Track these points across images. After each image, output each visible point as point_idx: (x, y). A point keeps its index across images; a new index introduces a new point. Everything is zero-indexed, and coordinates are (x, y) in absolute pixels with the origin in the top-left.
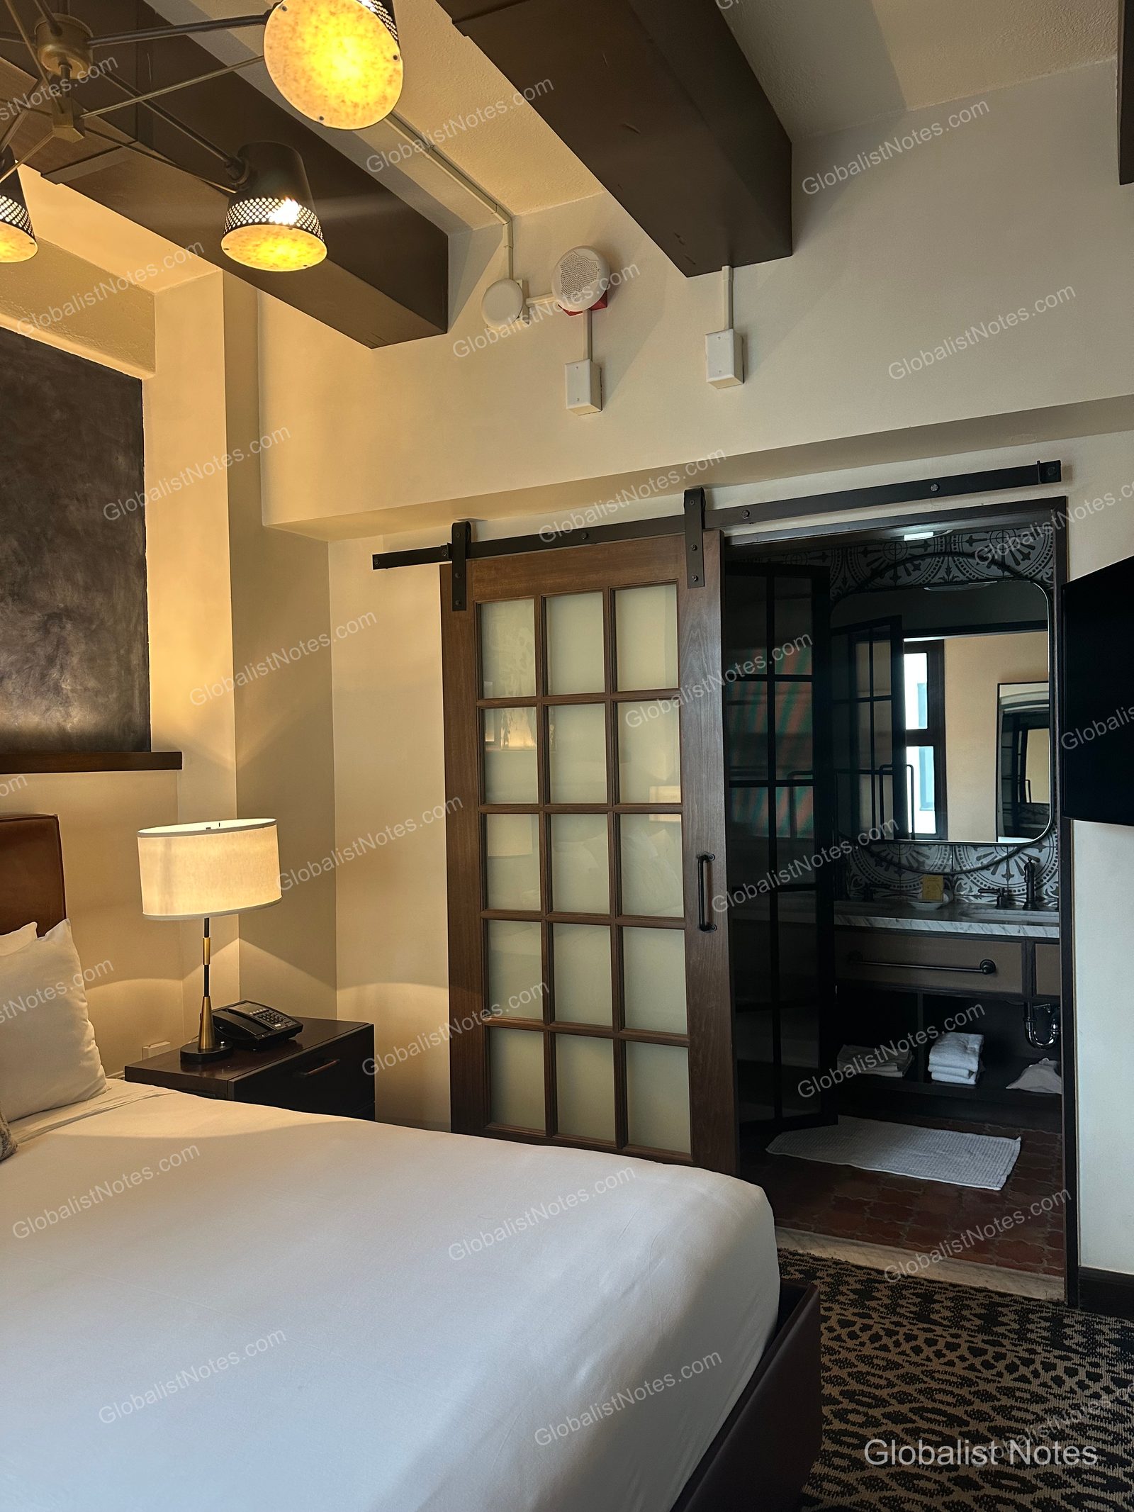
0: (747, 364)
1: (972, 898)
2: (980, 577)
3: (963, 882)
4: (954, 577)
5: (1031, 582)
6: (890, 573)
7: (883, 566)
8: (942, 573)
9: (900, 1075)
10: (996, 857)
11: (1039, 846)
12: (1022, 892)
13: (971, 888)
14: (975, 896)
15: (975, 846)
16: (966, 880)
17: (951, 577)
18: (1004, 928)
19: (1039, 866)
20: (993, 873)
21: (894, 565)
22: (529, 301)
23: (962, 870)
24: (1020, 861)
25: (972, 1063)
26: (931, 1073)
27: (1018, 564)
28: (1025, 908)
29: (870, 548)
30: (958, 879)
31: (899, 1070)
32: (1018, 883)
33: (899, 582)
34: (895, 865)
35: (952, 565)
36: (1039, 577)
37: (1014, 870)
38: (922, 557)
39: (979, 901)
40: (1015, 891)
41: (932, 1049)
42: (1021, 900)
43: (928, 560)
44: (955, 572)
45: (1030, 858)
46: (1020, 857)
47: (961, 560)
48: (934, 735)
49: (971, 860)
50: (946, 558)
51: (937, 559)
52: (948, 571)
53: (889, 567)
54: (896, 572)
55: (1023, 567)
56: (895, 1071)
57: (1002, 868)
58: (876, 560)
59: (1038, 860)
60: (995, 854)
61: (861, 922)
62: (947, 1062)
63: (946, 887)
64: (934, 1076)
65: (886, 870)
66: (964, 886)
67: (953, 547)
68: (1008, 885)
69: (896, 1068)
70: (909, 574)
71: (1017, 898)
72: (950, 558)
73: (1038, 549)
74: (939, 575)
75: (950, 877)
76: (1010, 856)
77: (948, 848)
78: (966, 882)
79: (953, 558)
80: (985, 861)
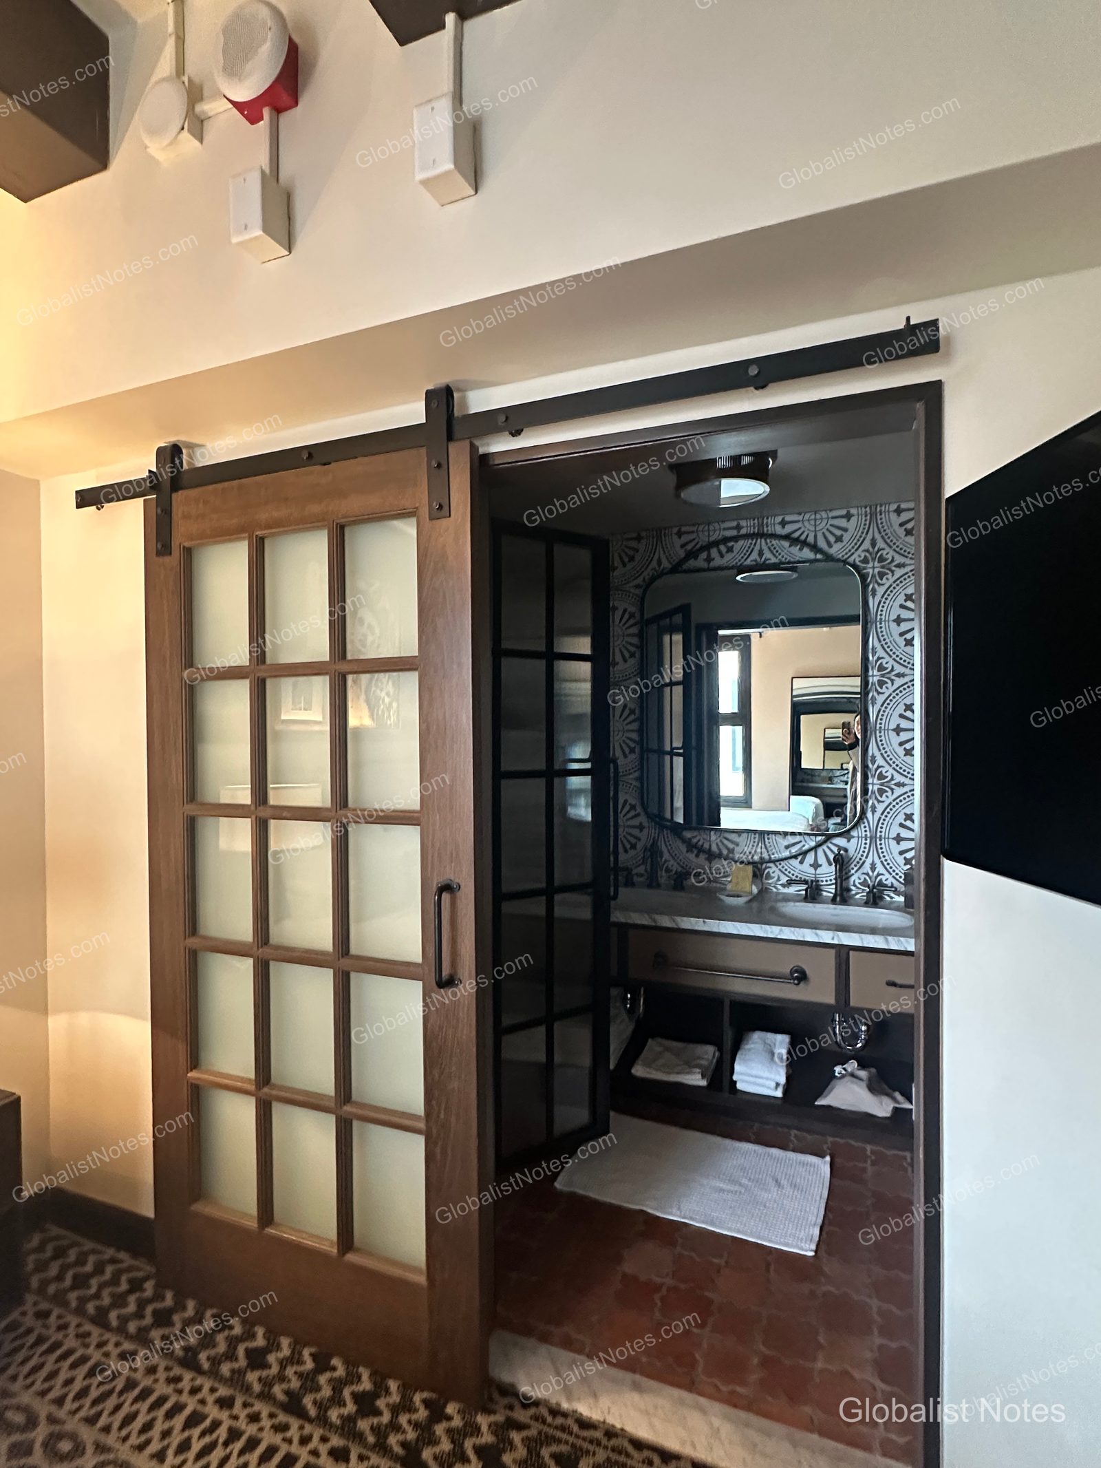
0: (481, 165)
1: (779, 887)
2: (792, 560)
3: (771, 871)
4: (766, 560)
5: (845, 565)
6: (704, 555)
7: (698, 546)
8: (755, 556)
9: (704, 1083)
10: (804, 846)
11: (848, 836)
12: (829, 882)
13: (779, 877)
14: (783, 885)
15: (785, 834)
16: (774, 868)
17: (763, 559)
18: (817, 934)
19: (848, 856)
20: (801, 862)
21: (708, 547)
22: (199, 108)
23: (770, 858)
24: (830, 850)
25: (780, 1075)
26: (735, 1082)
27: (830, 545)
28: (834, 901)
29: (684, 529)
30: (766, 868)
31: (703, 1077)
32: (827, 873)
33: (712, 564)
34: (704, 852)
35: (764, 547)
36: (851, 560)
37: (822, 860)
38: (736, 539)
39: (786, 890)
40: (822, 881)
41: (738, 1056)
42: (829, 891)
43: (741, 543)
44: (767, 555)
45: (840, 848)
46: (828, 847)
47: (774, 542)
48: (743, 717)
49: (779, 849)
50: (759, 540)
51: (750, 541)
52: (761, 553)
53: (703, 549)
54: (709, 555)
55: (835, 550)
56: (698, 1080)
57: (810, 858)
58: (691, 541)
59: (846, 850)
60: (803, 843)
61: (665, 922)
62: (754, 1072)
63: (755, 875)
64: (740, 1086)
65: (697, 856)
66: (772, 875)
67: (765, 529)
68: (815, 874)
69: (700, 1076)
70: (722, 556)
71: (824, 888)
72: (763, 540)
73: (851, 530)
74: (752, 557)
75: (759, 866)
76: (819, 845)
77: (757, 836)
78: (773, 870)
79: (765, 540)
80: (794, 850)
